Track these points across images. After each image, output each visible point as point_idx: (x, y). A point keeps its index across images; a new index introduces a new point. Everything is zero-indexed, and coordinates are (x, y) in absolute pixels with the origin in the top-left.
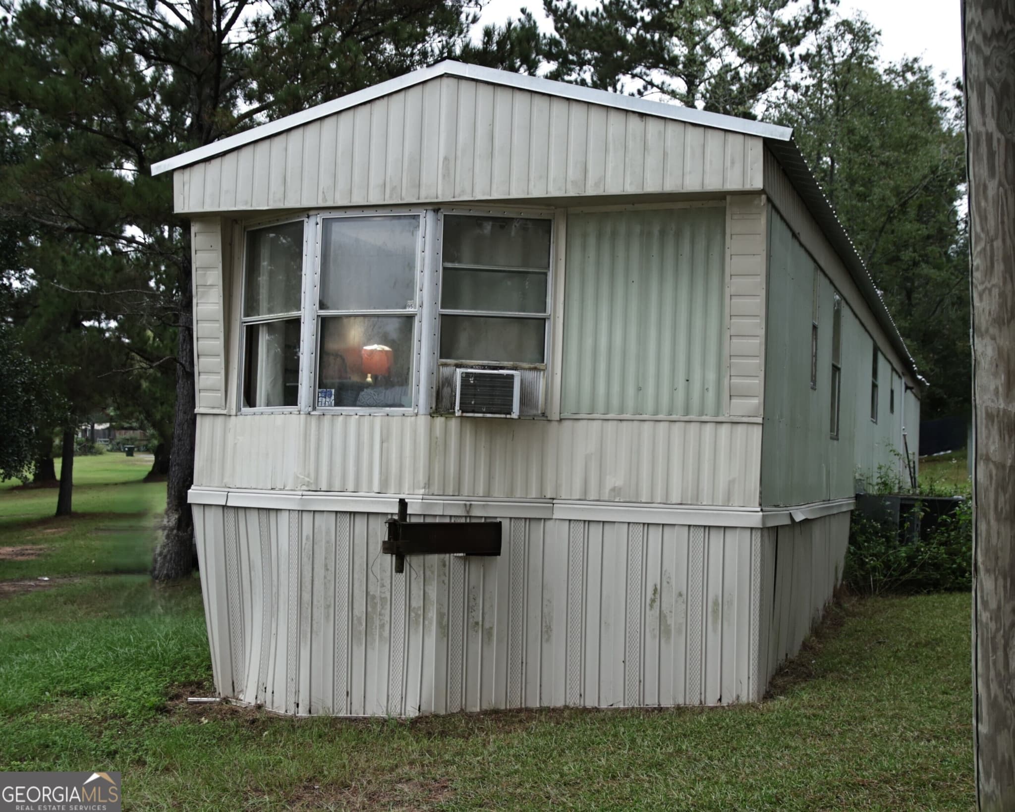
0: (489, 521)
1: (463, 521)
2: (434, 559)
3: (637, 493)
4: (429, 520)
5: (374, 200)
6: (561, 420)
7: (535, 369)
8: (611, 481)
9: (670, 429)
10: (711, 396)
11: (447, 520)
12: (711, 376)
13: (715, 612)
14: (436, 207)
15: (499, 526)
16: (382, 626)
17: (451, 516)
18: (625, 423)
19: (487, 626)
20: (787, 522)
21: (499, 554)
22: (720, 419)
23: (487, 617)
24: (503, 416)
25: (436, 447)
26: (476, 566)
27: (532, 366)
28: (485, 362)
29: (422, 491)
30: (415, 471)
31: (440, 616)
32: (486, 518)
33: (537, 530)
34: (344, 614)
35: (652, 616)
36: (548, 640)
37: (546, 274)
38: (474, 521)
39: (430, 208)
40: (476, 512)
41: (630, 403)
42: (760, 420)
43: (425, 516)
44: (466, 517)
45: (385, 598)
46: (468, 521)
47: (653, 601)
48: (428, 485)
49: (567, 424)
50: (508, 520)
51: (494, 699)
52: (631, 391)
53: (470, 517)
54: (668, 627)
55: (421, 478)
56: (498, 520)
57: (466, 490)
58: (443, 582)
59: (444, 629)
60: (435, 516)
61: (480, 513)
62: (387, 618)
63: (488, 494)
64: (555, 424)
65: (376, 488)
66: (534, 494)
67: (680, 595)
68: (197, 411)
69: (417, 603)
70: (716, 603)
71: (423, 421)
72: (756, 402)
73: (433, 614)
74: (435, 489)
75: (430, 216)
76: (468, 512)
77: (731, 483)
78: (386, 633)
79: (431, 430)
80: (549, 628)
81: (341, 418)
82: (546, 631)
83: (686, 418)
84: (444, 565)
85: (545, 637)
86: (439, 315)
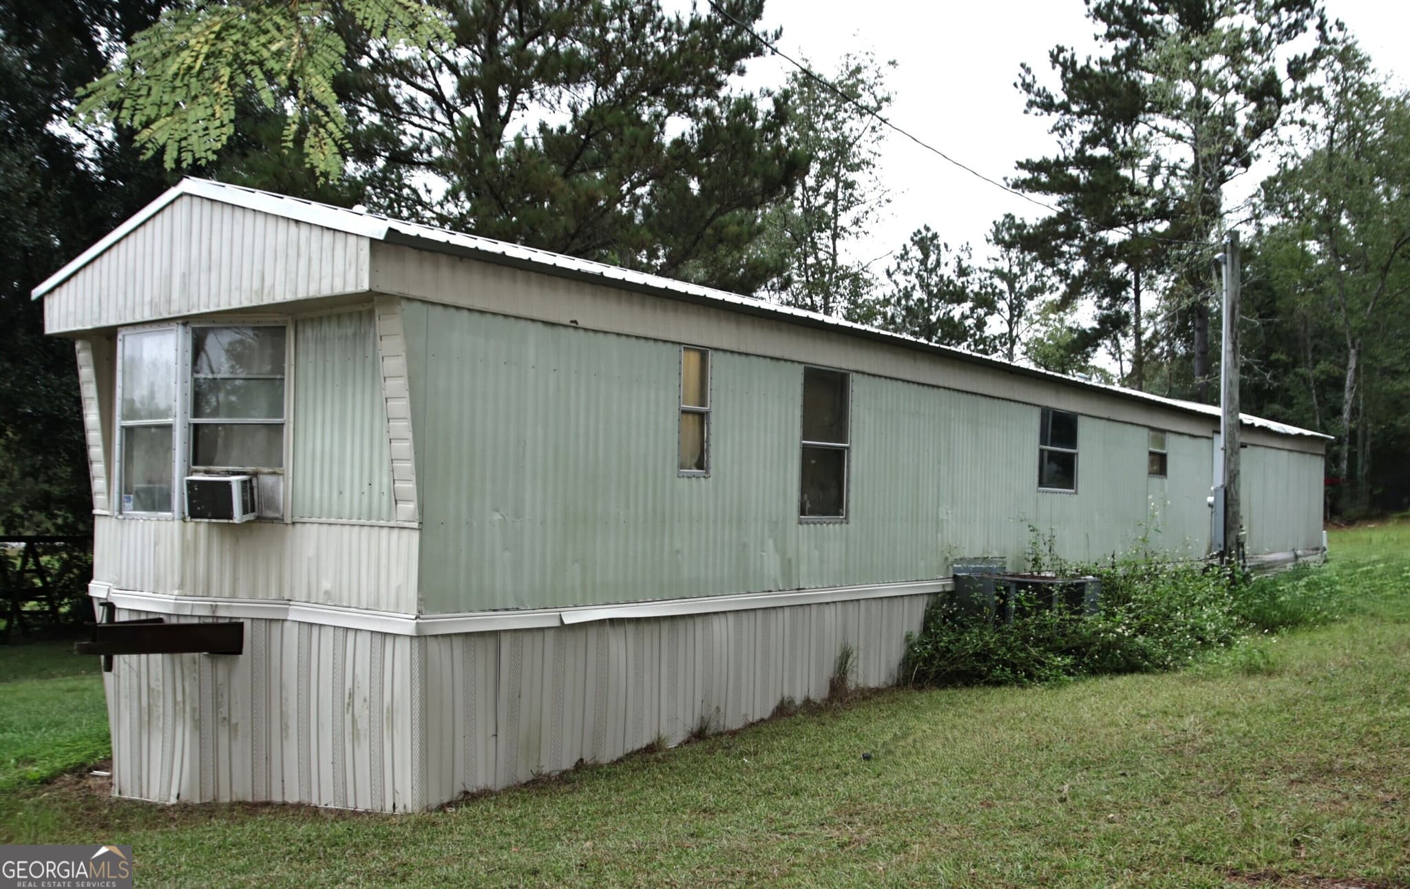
0: (234, 621)
1: (210, 621)
2: (187, 656)
3: (341, 600)
4: (183, 621)
5: (147, 318)
6: (294, 523)
7: (274, 473)
8: (326, 585)
9: (360, 533)
10: (385, 498)
11: (196, 621)
12: (385, 480)
13: (387, 719)
14: (185, 320)
15: (242, 624)
16: (158, 717)
17: (200, 617)
18: (333, 527)
19: (234, 721)
20: (556, 623)
21: (240, 652)
22: (392, 523)
23: (233, 712)
24: (226, 521)
25: (188, 550)
26: (222, 664)
27: (271, 470)
28: (230, 468)
29: (176, 592)
30: (173, 574)
31: (194, 710)
32: (231, 618)
33: (276, 628)
34: (135, 704)
35: (348, 717)
36: (287, 737)
37: (283, 379)
38: (221, 621)
39: (180, 321)
40: (220, 613)
41: (335, 508)
42: (416, 525)
43: (178, 616)
44: (213, 617)
45: (159, 692)
46: (215, 620)
47: (349, 705)
48: (182, 586)
49: (298, 526)
50: (249, 621)
51: (243, 791)
52: (335, 494)
53: (218, 617)
54: (358, 730)
55: (177, 579)
56: (241, 620)
57: (214, 592)
58: (195, 679)
59: (198, 724)
60: (186, 616)
61: (226, 613)
62: (161, 710)
63: (234, 595)
64: (290, 527)
65: (152, 589)
66: (274, 594)
67: (365, 700)
68: (96, 511)
69: (179, 698)
70: (388, 712)
71: (177, 524)
72: (412, 506)
73: (188, 709)
74: (188, 590)
75: (180, 329)
76: (214, 612)
77: (398, 588)
78: (161, 725)
79: (183, 533)
80: (287, 725)
81: (134, 522)
82: (284, 728)
83: (369, 523)
84: (195, 663)
85: (284, 734)
86: (190, 424)
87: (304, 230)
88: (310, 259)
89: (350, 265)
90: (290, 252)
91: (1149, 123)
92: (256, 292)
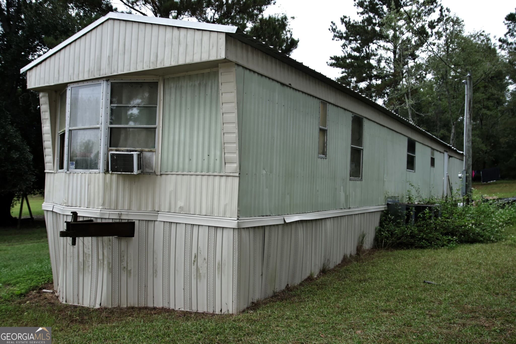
0: (129, 221)
1: (118, 221)
2: (106, 238)
3: (189, 210)
4: (104, 221)
5: (86, 78)
6: (161, 175)
7: (151, 151)
8: (181, 203)
9: (202, 179)
10: (218, 162)
11: (111, 221)
12: (218, 153)
13: (218, 268)
14: (107, 79)
15: (134, 223)
16: (89, 266)
17: (113, 219)
18: (185, 176)
19: (129, 269)
20: (283, 222)
21: (133, 236)
22: (222, 174)
23: (129, 265)
24: (130, 173)
25: (106, 187)
26: (124, 242)
27: (150, 150)
28: (129, 149)
29: (101, 207)
30: (99, 199)
31: (109, 263)
32: (128, 220)
33: (151, 225)
34: (76, 260)
35: (194, 268)
36: (156, 276)
37: (156, 107)
38: (123, 221)
39: (105, 79)
40: (123, 217)
41: (187, 167)
42: (237, 175)
43: (102, 218)
44: (119, 219)
45: (89, 255)
46: (120, 221)
47: (194, 261)
48: (103, 204)
49: (163, 176)
50: (138, 221)
51: (133, 302)
52: (187, 160)
53: (122, 219)
54: (200, 274)
55: (101, 201)
56: (134, 221)
57: (120, 207)
58: (110, 248)
59: (111, 270)
60: (106, 219)
61: (125, 218)
62: (90, 263)
63: (130, 209)
64: (159, 176)
65: (86, 206)
66: (150, 209)
67: (205, 259)
68: (46, 171)
69: (101, 257)
70: (219, 264)
71: (101, 175)
72: (235, 166)
73: (106, 263)
74: (107, 206)
75: (105, 83)
76: (120, 217)
77: (226, 206)
78: (90, 270)
79: (105, 179)
80: (156, 271)
81: (76, 174)
82: (155, 272)
83: (208, 174)
84: (110, 241)
85: (155, 275)
86: (109, 127)
87: (183, 32)
88: (187, 45)
89: (213, 47)
90: (174, 42)
91: (377, 44)
92: (153, 63)
